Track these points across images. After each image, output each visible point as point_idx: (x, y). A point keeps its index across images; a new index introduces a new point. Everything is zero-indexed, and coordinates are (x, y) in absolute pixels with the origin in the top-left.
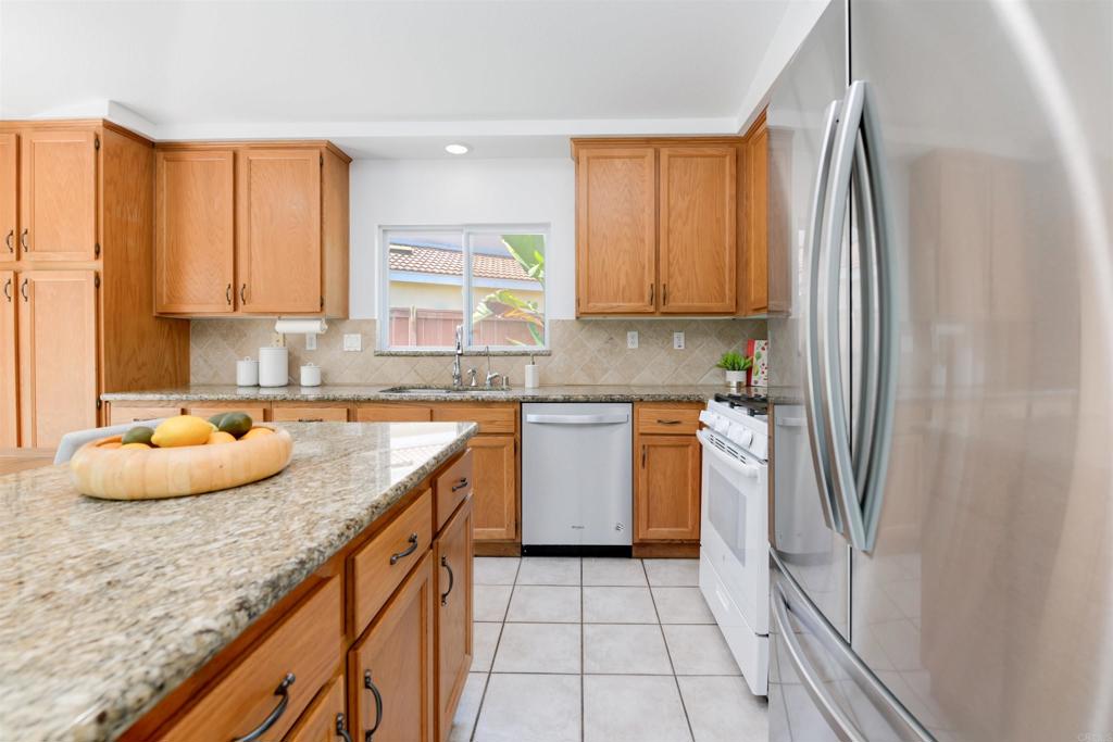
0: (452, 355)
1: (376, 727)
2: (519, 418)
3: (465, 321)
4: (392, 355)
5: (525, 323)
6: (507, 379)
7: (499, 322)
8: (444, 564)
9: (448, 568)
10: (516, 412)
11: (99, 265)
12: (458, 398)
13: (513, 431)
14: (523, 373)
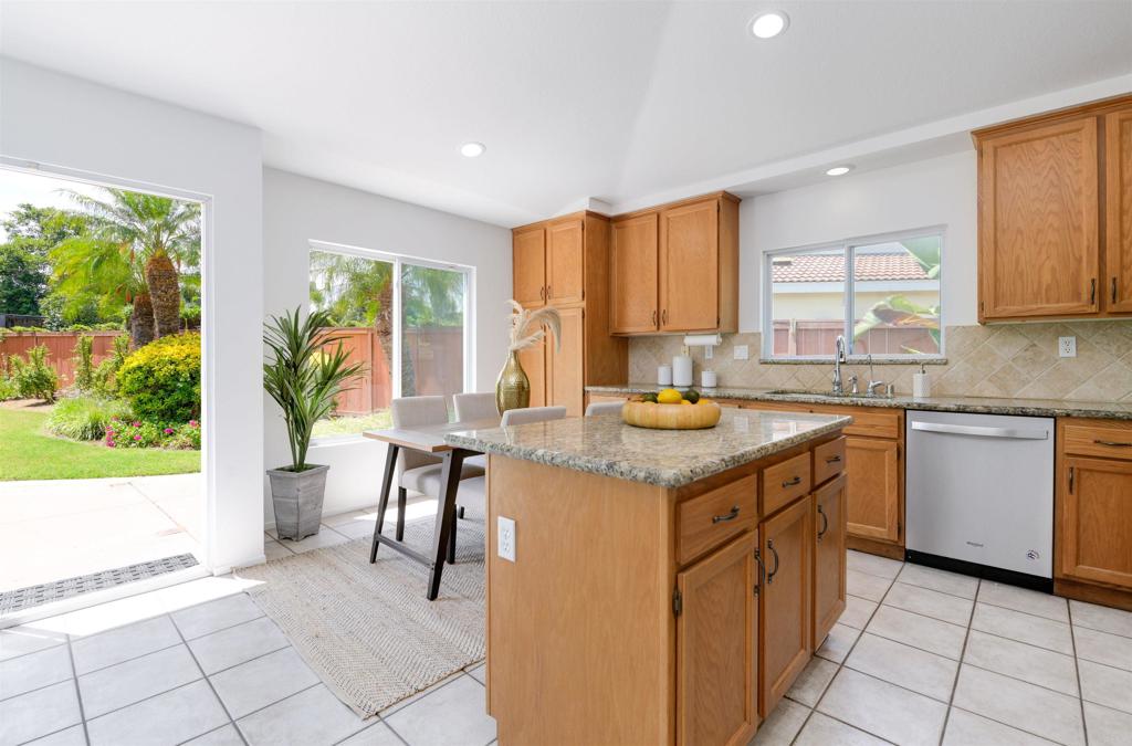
0: (832, 363)
1: (775, 571)
2: (902, 425)
3: (846, 332)
4: (774, 363)
5: (926, 329)
6: (892, 388)
7: (891, 330)
8: (820, 511)
9: (824, 516)
10: (899, 418)
11: (584, 304)
12: (837, 402)
13: (896, 436)
14: (912, 382)
